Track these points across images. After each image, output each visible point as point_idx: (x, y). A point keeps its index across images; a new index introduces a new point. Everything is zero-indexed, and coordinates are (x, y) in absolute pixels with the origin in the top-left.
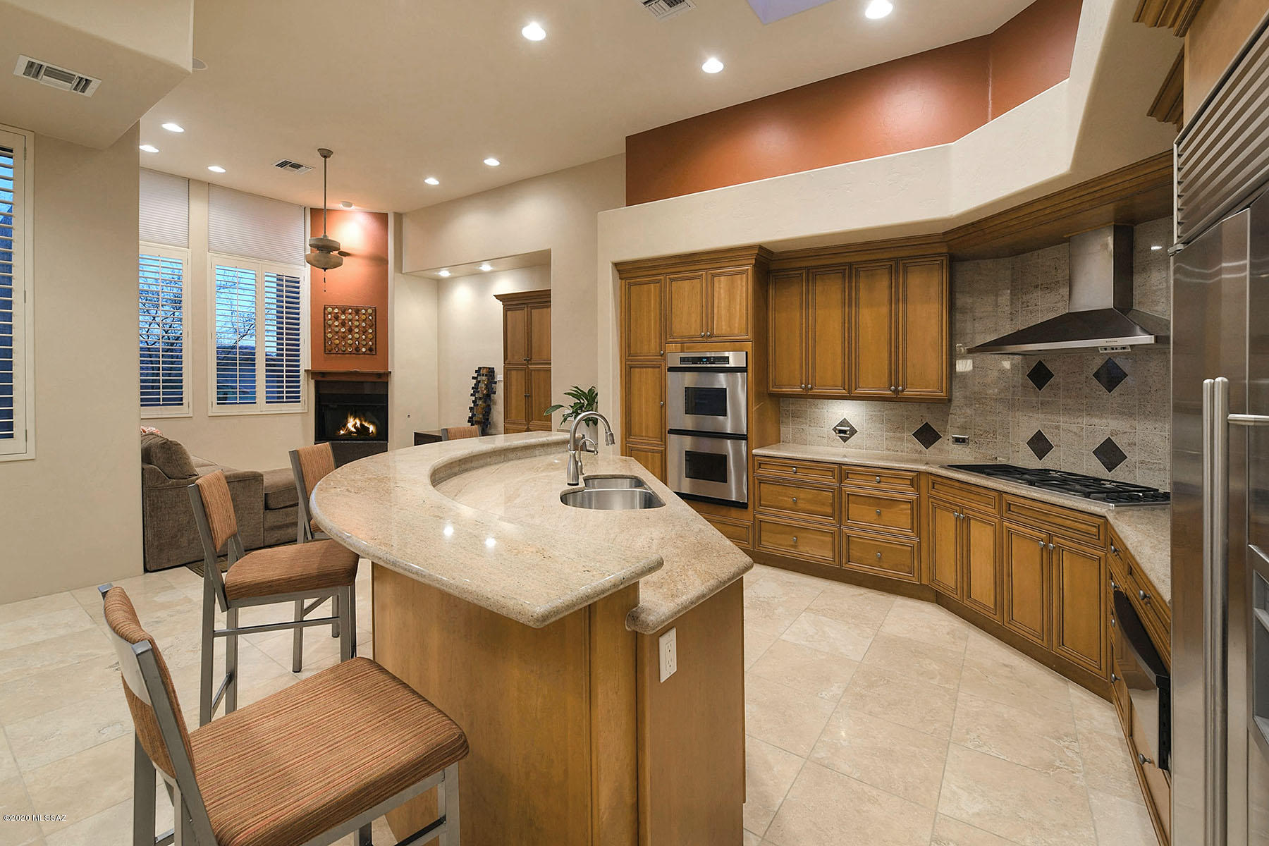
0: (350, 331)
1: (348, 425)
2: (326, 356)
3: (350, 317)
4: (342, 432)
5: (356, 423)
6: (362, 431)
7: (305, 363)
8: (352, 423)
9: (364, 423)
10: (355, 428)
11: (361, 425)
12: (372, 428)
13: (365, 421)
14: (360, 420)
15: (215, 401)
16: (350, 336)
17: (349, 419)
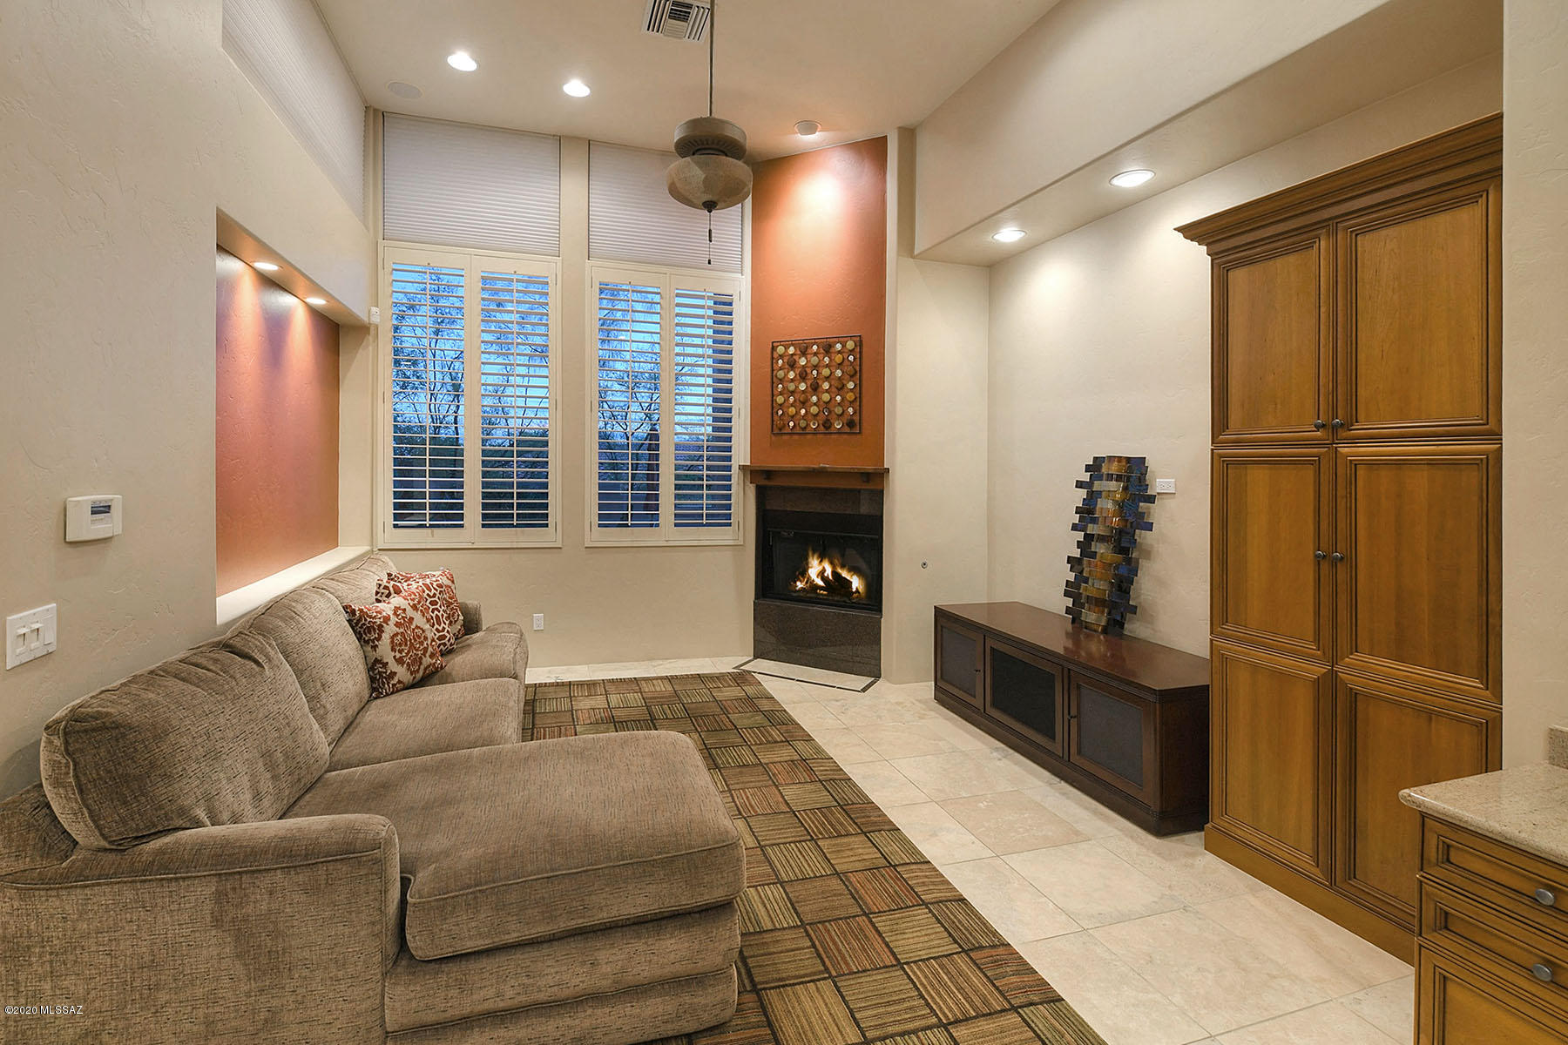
0: (815, 388)
1: (810, 571)
2: (773, 438)
3: (815, 360)
4: (799, 585)
5: (824, 570)
6: (837, 586)
7: (741, 453)
8: (817, 570)
9: (839, 570)
10: (824, 579)
11: (834, 573)
12: (856, 583)
13: (843, 567)
14: (832, 563)
15: (596, 521)
16: (814, 399)
17: (810, 560)
